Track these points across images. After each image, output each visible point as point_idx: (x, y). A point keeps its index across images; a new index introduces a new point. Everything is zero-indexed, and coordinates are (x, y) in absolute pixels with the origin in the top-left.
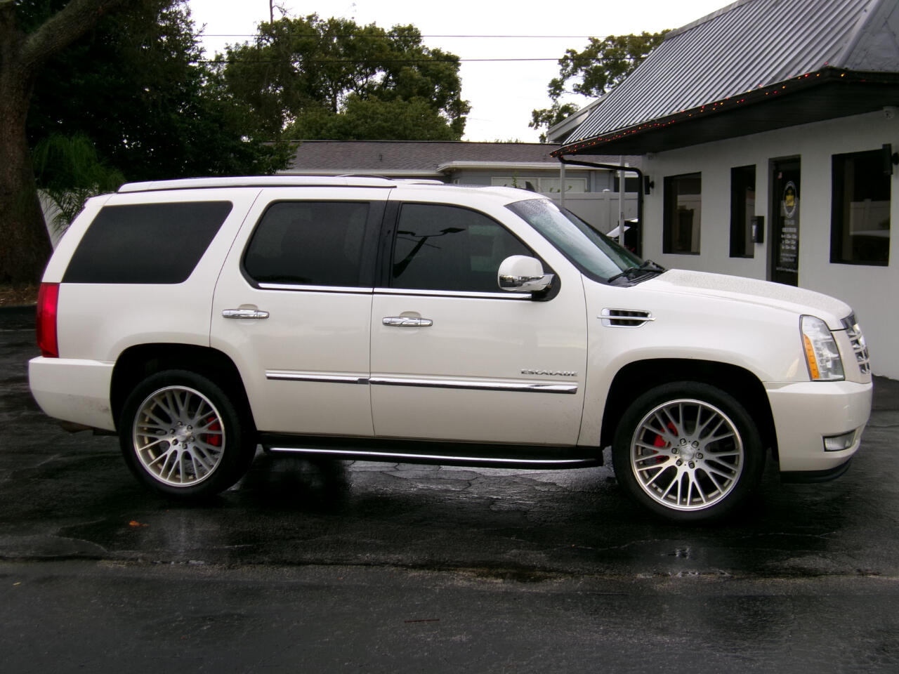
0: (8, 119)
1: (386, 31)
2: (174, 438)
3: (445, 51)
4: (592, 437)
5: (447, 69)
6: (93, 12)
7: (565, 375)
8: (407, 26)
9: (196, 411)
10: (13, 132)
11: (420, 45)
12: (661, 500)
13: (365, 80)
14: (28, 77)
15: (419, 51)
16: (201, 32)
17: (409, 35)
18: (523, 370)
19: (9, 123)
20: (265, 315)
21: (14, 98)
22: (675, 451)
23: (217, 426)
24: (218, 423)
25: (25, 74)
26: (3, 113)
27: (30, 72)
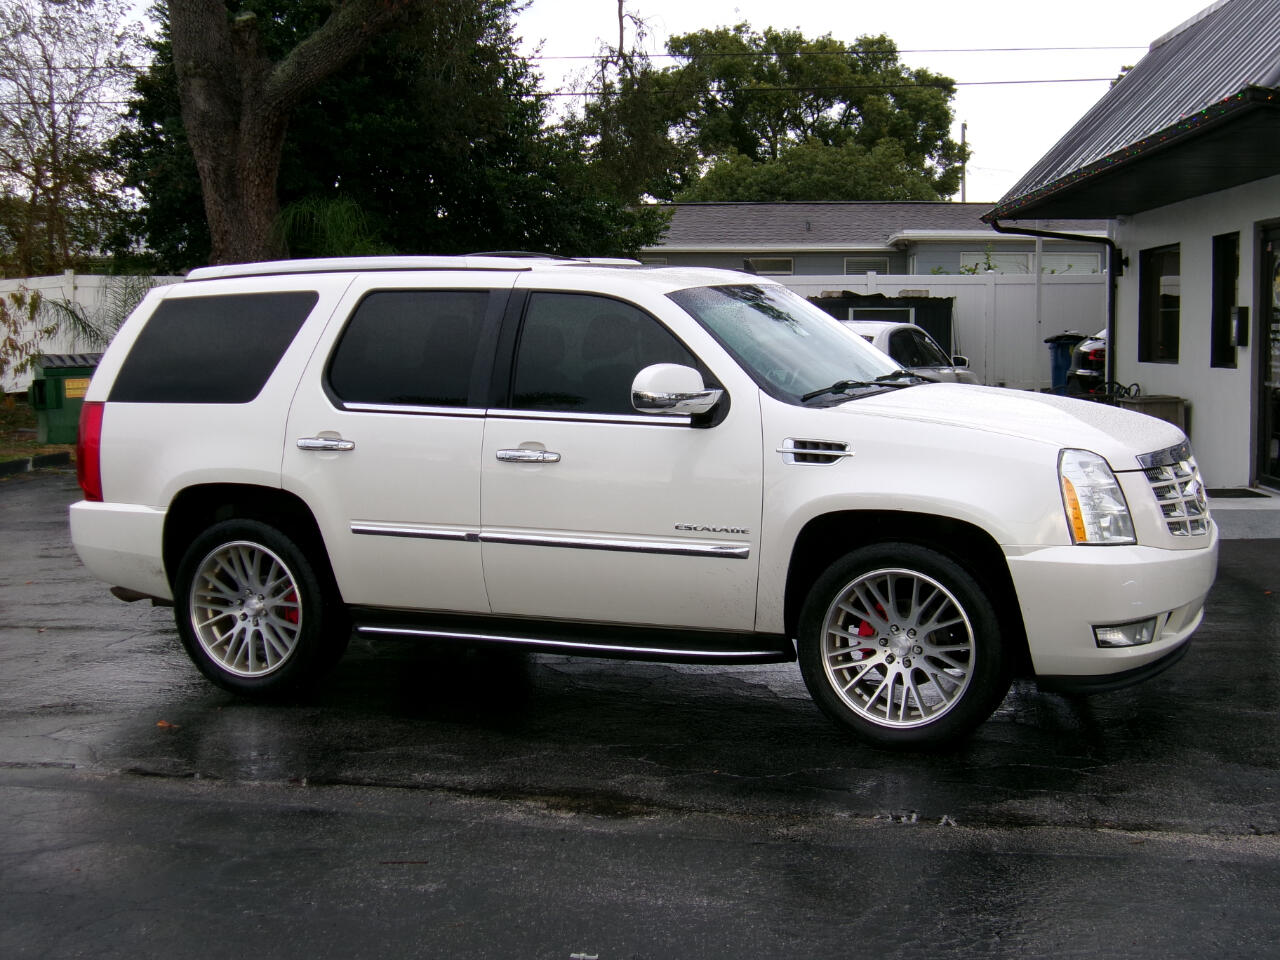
0: (251, 178)
1: (847, 46)
2: (242, 612)
3: (933, 72)
4: (773, 620)
5: (933, 98)
6: (358, 31)
7: (732, 531)
8: (877, 36)
9: (267, 574)
10: (258, 195)
11: (898, 64)
12: (863, 712)
13: (816, 116)
14: (275, 120)
15: (896, 73)
16: (537, 51)
17: (880, 50)
18: (676, 524)
19: (252, 185)
20: (349, 446)
21: (258, 149)
22: (885, 643)
23: (291, 597)
24: (293, 592)
25: (271, 117)
26: (244, 170)
27: (277, 114)
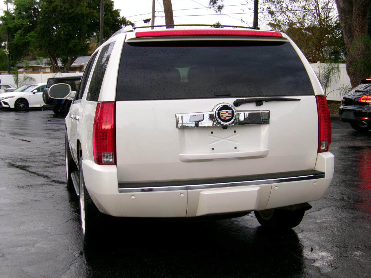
0: (356, 30)
10: (359, 35)
14: (362, 9)
19: (357, 32)
21: (357, 20)
25: (361, 8)
26: (354, 27)
27: (363, 6)
